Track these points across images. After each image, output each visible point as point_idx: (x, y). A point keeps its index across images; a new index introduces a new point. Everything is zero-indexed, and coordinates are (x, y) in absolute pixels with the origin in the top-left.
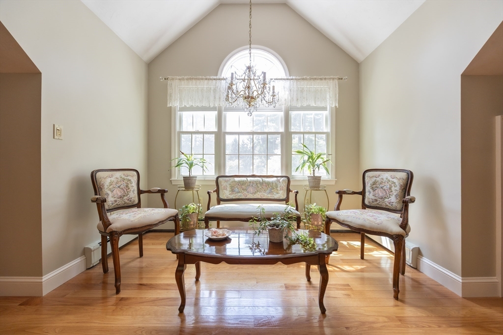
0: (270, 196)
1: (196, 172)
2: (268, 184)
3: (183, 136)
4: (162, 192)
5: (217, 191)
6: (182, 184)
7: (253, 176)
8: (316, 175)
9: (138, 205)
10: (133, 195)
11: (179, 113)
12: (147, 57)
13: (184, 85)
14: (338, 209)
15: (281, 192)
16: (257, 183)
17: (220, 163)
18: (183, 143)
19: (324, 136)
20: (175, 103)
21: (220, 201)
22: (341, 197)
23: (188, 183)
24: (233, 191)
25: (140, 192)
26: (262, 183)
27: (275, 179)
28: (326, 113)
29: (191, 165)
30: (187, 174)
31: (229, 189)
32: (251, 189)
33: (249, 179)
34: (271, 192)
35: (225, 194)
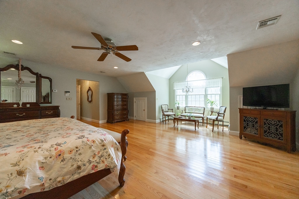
0: (199, 112)
1: (180, 105)
2: (199, 109)
3: (177, 96)
4: (172, 109)
5: (185, 110)
6: (177, 108)
7: (195, 107)
8: (213, 107)
9: (168, 112)
10: (167, 110)
11: (176, 90)
12: (169, 78)
13: (177, 84)
14: (211, 115)
15: (202, 111)
16: (195, 109)
17: (186, 103)
18: (177, 98)
19: (219, 95)
20: (175, 88)
21: (185, 113)
22: (212, 113)
23: (178, 108)
24: (189, 110)
25: (168, 109)
26: (197, 109)
27: (201, 108)
28: (220, 88)
29: (178, 104)
30: (178, 106)
31: (188, 110)
32: (194, 110)
33: (194, 108)
34: (199, 111)
35: (187, 111)
